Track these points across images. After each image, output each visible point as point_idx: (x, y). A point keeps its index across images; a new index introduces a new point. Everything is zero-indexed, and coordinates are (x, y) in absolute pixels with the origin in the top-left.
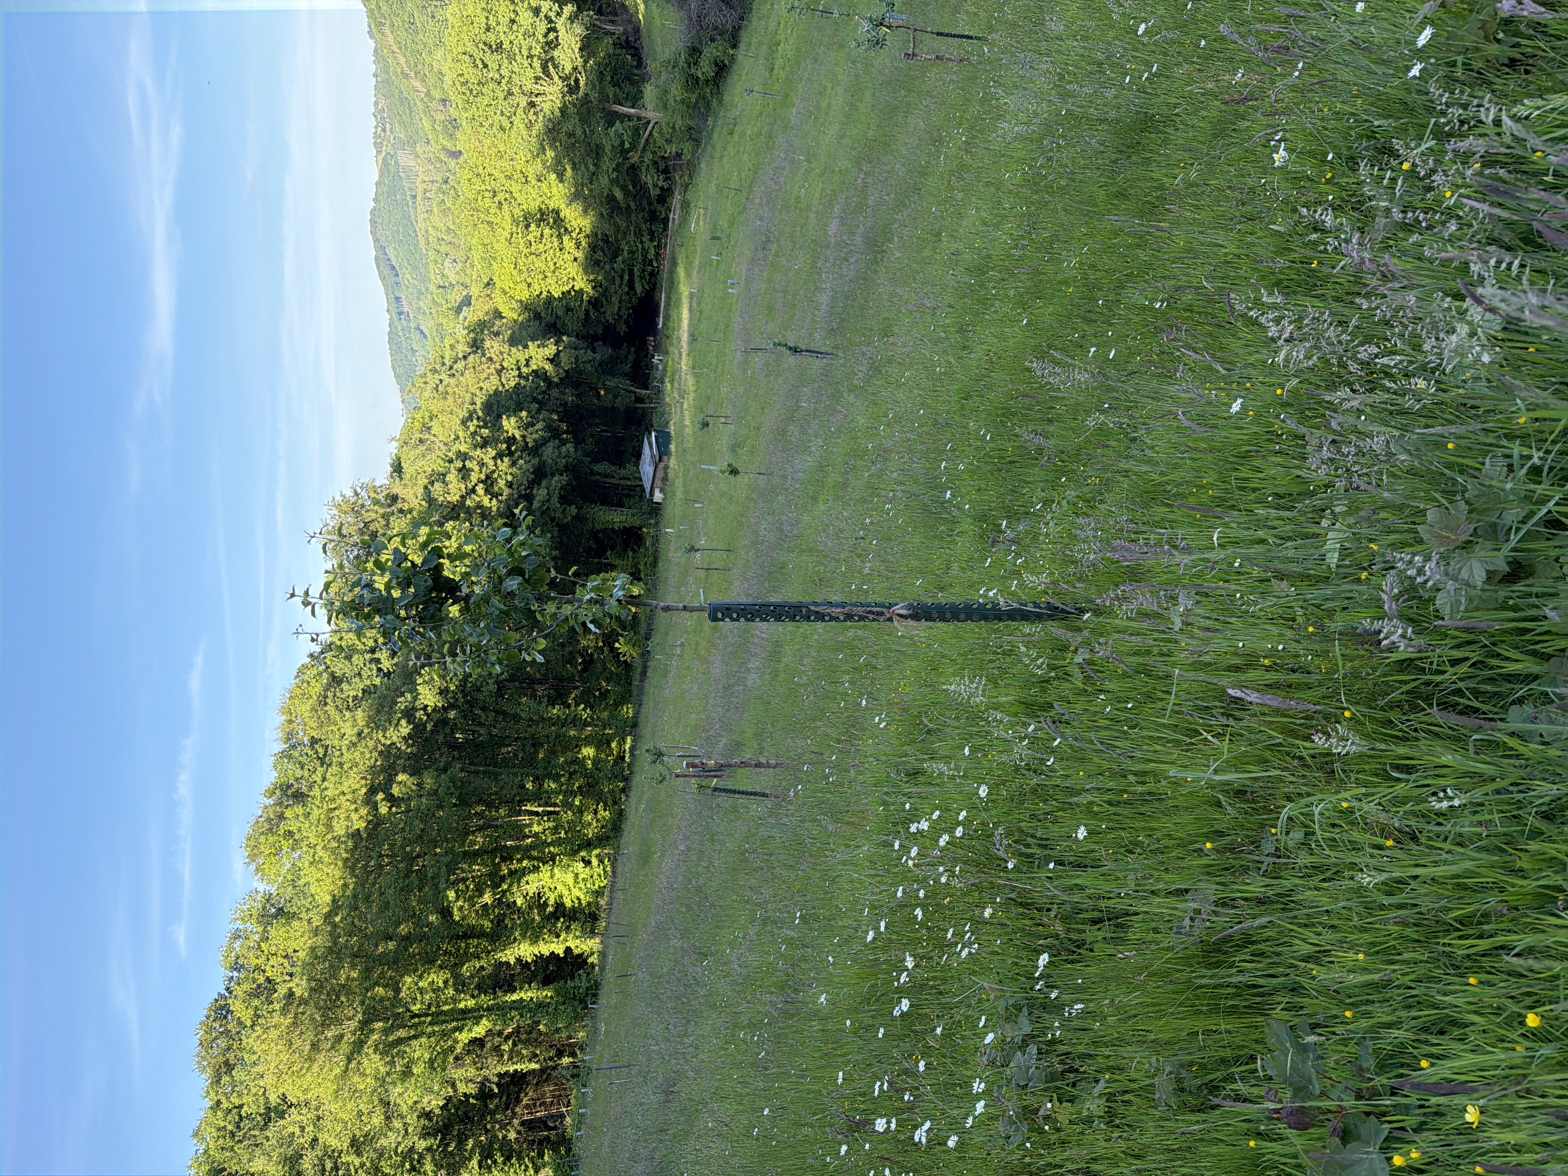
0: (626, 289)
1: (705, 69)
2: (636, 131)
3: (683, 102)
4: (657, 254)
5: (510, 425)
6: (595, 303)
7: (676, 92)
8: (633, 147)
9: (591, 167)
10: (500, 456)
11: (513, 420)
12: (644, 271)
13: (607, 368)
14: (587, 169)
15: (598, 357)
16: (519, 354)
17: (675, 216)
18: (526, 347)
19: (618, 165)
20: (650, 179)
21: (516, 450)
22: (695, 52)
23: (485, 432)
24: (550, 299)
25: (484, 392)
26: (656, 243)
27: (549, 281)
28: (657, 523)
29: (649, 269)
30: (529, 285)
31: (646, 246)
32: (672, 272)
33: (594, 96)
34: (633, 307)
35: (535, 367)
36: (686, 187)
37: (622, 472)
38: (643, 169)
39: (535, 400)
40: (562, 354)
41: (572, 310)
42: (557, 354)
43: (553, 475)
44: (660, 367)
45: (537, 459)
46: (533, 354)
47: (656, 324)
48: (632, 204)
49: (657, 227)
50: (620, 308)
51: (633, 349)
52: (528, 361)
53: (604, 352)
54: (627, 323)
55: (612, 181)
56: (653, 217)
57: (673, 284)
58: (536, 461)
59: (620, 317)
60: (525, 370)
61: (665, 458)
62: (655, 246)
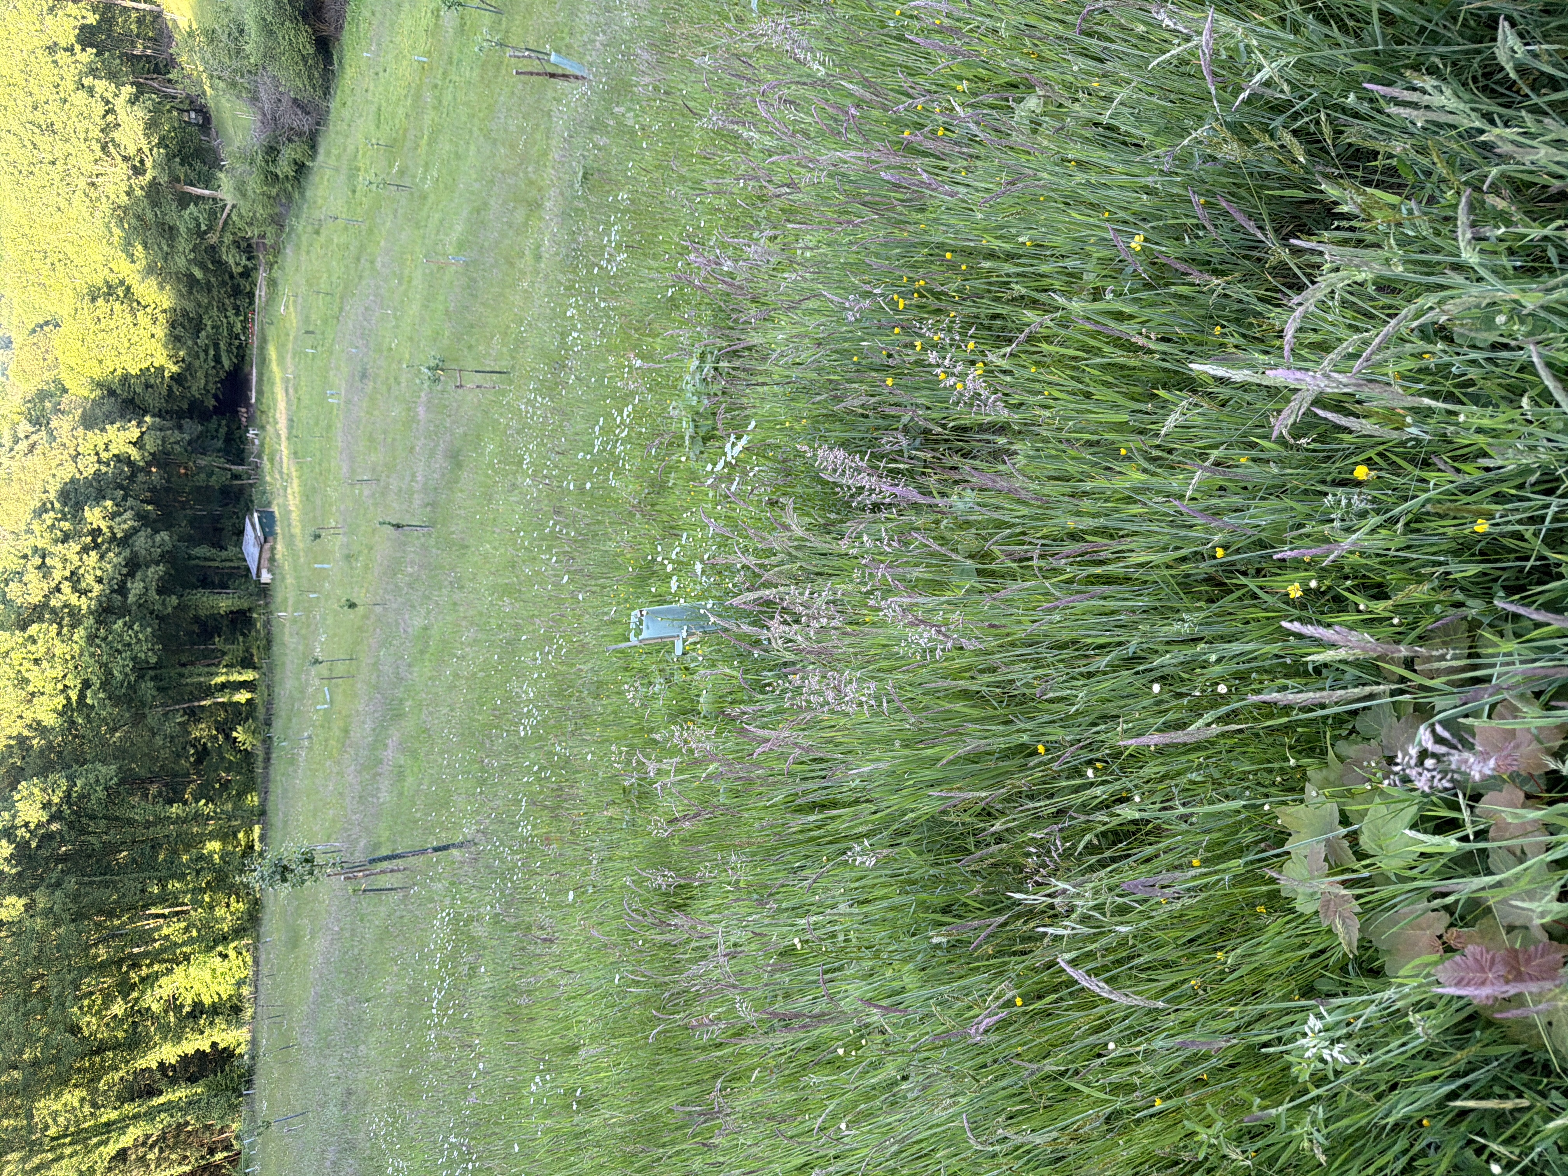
0: (212, 364)
1: (284, 168)
2: (213, 215)
3: (263, 194)
4: (244, 328)
5: (94, 516)
6: (177, 378)
7: (255, 184)
8: (210, 228)
9: (165, 248)
10: (85, 549)
11: (97, 510)
12: (230, 345)
13: (197, 446)
14: (161, 249)
15: (187, 437)
16: (95, 438)
17: (261, 293)
18: (103, 430)
19: (195, 246)
20: (232, 259)
21: (103, 543)
22: (272, 151)
23: (66, 525)
24: (125, 378)
25: (58, 479)
26: (242, 318)
27: (123, 358)
28: (267, 604)
29: (237, 342)
30: (100, 362)
31: (231, 320)
32: (262, 348)
33: (163, 179)
34: (222, 381)
35: (116, 452)
36: (271, 265)
37: (224, 554)
38: (224, 249)
39: (120, 487)
40: (146, 437)
41: (152, 387)
42: (141, 438)
43: (148, 567)
44: (257, 442)
45: (128, 551)
46: (112, 438)
47: (249, 399)
48: (212, 280)
49: (243, 302)
50: (207, 382)
51: (224, 422)
52: (107, 445)
53: (192, 428)
54: (215, 396)
55: (189, 261)
56: (236, 292)
57: (264, 361)
58: (127, 553)
59: (208, 391)
60: (104, 456)
61: (270, 539)
62: (241, 321)
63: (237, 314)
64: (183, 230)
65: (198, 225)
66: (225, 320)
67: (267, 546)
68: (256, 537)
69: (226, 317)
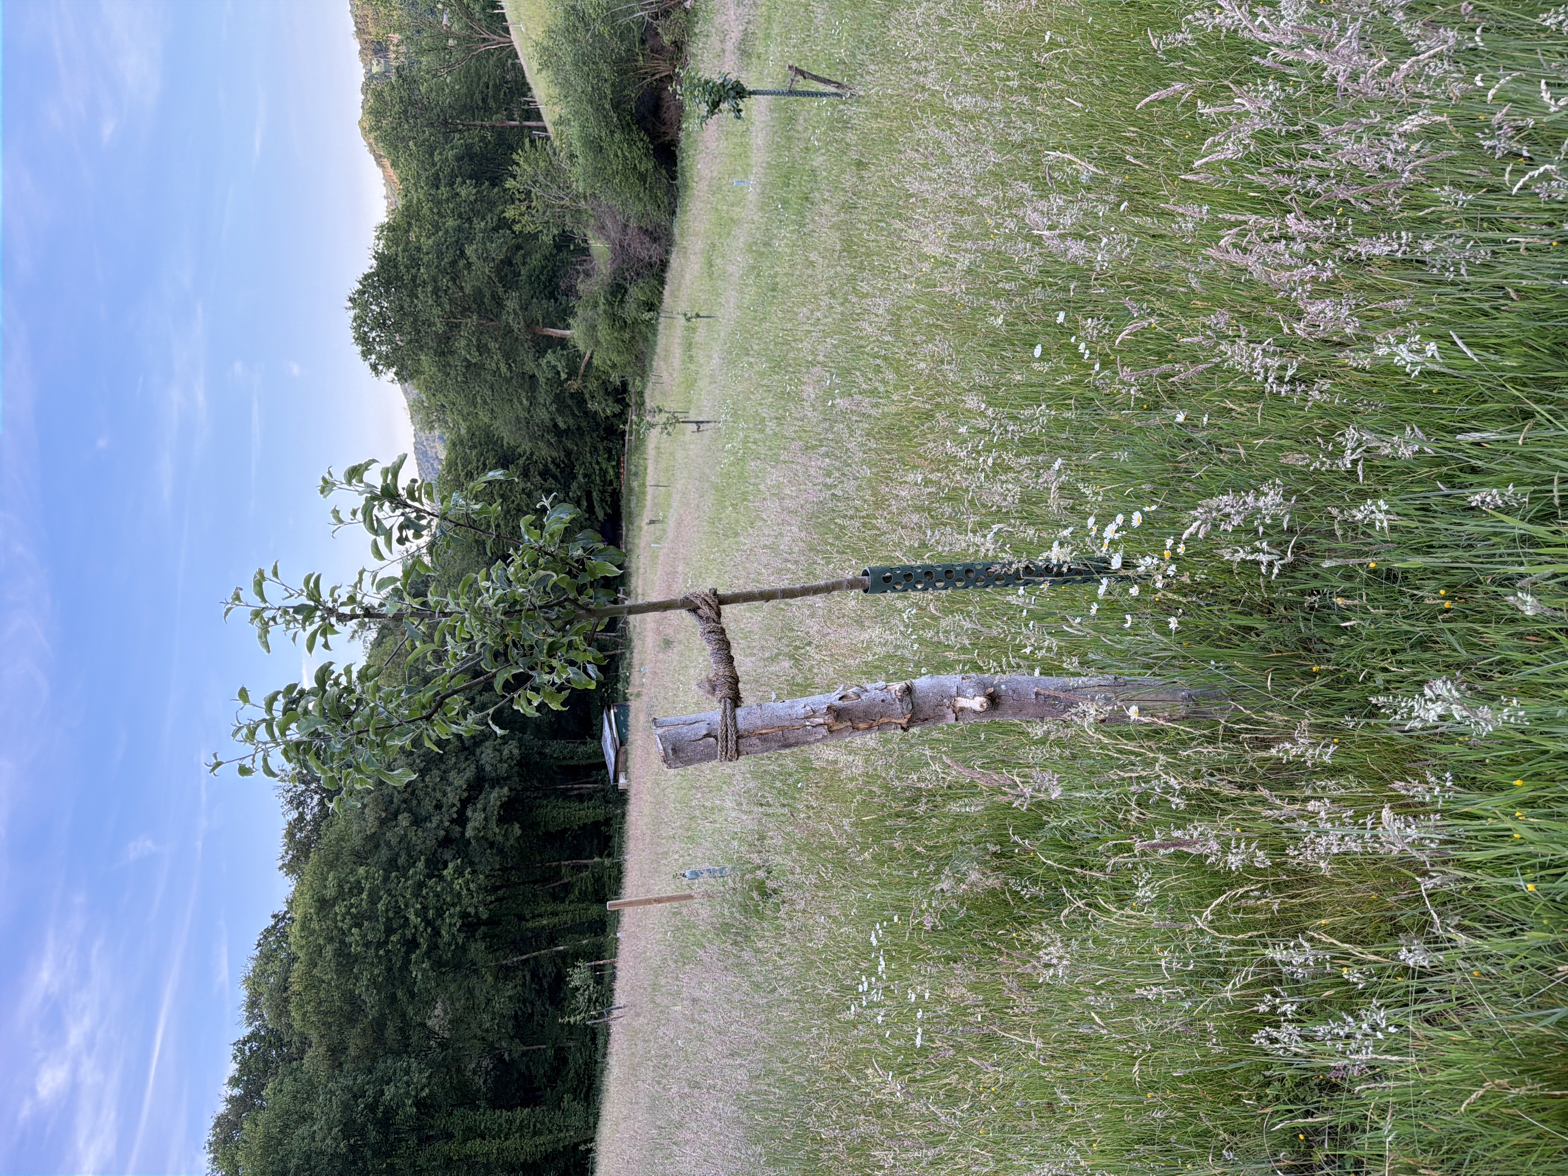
1: (631, 312)
2: (572, 361)
3: (616, 339)
4: (617, 474)
7: (604, 330)
8: (571, 376)
19: (556, 396)
26: (614, 463)
28: (622, 817)
29: (610, 489)
31: (604, 466)
33: (518, 326)
43: (492, 788)
48: (584, 424)
49: (613, 443)
55: (552, 412)
62: (613, 467)
63: (609, 459)
64: (542, 380)
65: (558, 373)
66: (597, 467)
67: (623, 750)
68: (613, 739)
69: (598, 463)
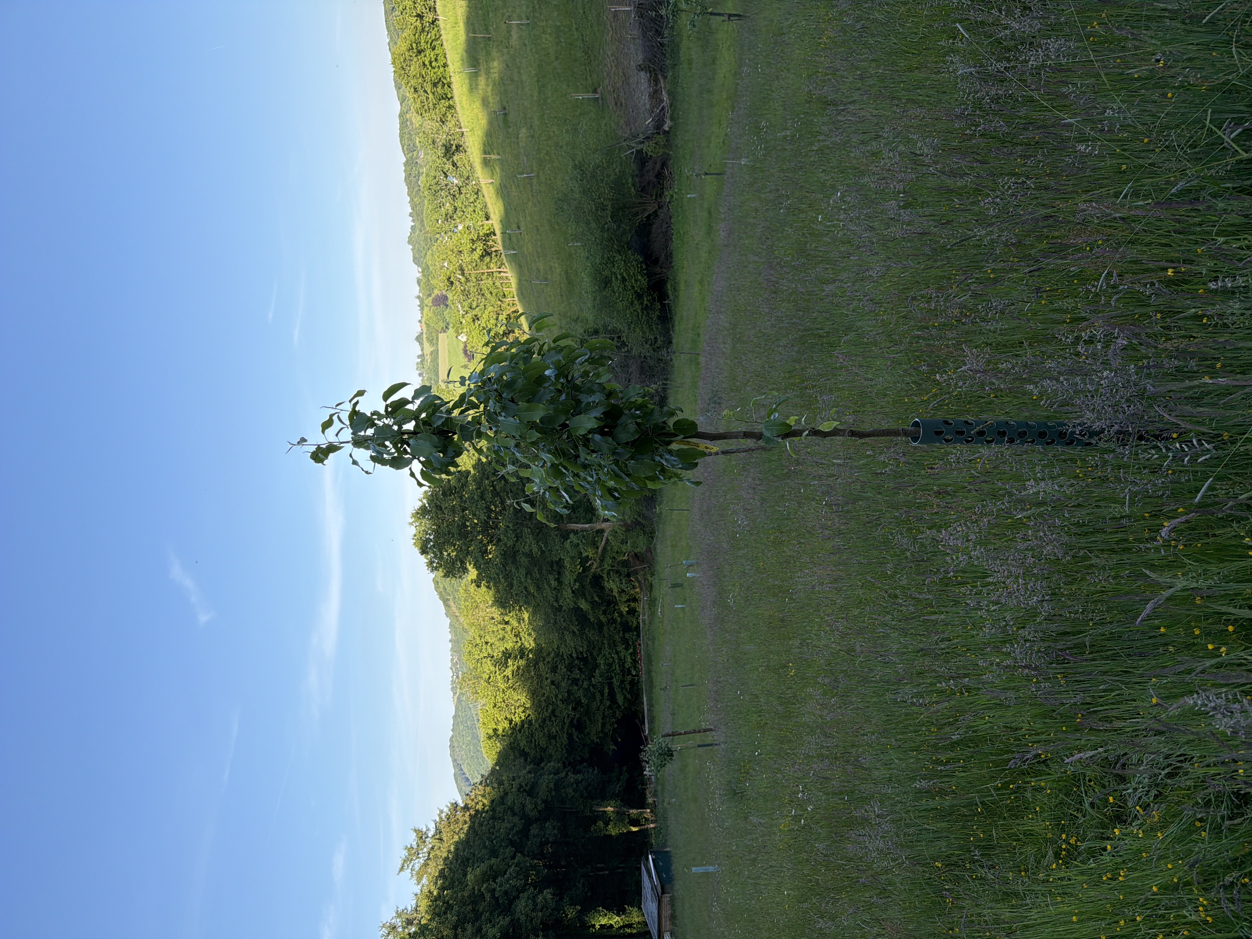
0: (608, 703)
4: (635, 662)
6: (577, 724)
9: (554, 584)
12: (623, 682)
14: (550, 586)
15: (582, 779)
17: (644, 619)
19: (579, 576)
20: (614, 585)
26: (631, 650)
29: (629, 678)
31: (622, 655)
34: (618, 722)
36: (650, 586)
38: (605, 576)
41: (554, 737)
44: (653, 779)
47: (643, 731)
48: (602, 618)
49: (630, 637)
50: (603, 725)
51: (625, 768)
53: (589, 774)
54: (613, 739)
55: (576, 593)
56: (626, 628)
59: (606, 735)
61: (667, 887)
62: (631, 654)
63: (627, 649)
64: (566, 560)
65: (579, 551)
66: (616, 656)
67: (666, 898)
68: (654, 887)
69: (617, 653)
